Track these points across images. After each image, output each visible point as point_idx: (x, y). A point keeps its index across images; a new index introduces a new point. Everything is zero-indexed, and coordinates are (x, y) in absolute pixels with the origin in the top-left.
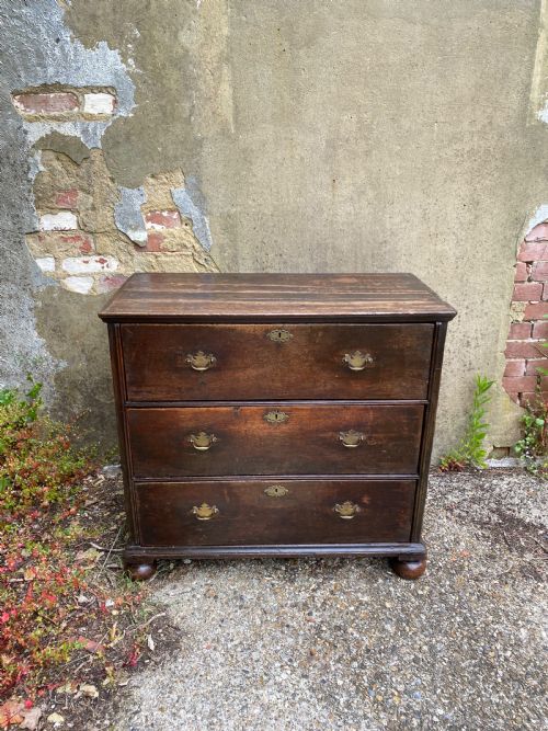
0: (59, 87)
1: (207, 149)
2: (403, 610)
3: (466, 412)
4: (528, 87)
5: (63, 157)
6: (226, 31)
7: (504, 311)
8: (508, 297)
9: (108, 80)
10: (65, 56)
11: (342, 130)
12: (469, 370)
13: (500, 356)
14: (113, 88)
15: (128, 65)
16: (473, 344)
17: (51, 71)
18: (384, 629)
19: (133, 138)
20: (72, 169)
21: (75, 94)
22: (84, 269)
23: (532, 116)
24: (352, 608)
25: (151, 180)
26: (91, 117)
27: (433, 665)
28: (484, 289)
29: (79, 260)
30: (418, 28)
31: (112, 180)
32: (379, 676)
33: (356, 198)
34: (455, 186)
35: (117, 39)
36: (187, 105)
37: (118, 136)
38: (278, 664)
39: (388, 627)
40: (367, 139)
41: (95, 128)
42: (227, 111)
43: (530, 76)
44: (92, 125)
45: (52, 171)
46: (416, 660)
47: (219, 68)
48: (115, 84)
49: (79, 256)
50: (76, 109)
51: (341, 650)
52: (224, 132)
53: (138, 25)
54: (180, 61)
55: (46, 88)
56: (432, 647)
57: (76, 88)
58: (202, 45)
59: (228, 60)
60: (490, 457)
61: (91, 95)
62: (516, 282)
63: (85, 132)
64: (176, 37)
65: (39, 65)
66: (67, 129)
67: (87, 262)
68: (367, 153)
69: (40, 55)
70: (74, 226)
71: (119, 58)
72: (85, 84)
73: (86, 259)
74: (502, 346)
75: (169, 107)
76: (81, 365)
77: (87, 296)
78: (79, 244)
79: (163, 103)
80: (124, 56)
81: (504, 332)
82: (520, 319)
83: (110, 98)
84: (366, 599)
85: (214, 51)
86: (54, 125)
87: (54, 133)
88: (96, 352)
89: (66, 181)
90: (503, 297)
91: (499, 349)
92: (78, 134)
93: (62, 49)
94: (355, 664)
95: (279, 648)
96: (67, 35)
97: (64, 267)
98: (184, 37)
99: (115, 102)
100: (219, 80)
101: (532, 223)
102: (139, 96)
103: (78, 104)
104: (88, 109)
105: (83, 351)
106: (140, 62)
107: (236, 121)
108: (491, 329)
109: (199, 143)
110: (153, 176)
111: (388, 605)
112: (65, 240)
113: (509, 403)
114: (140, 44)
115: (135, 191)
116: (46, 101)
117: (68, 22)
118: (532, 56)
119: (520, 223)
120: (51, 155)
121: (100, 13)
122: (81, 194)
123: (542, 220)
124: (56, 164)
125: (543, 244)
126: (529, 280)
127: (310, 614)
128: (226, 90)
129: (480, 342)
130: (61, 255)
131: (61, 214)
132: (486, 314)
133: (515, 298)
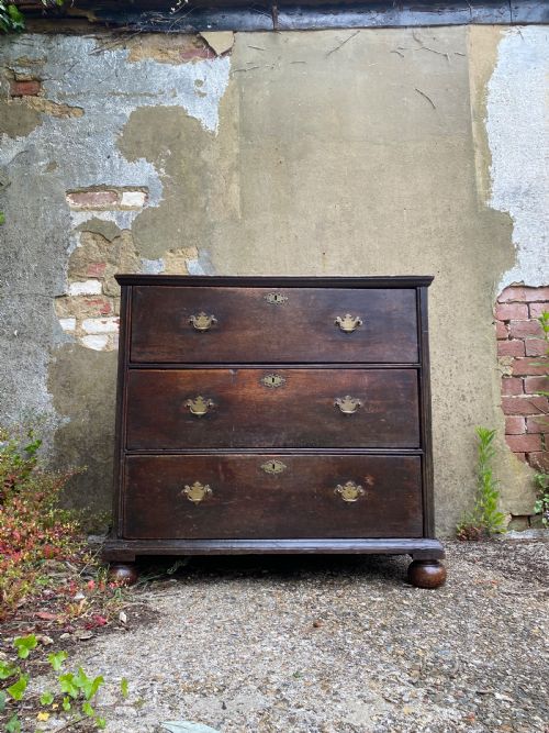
0: (104, 188)
1: (218, 230)
2: (424, 605)
3: (474, 473)
4: (474, 185)
5: (98, 237)
6: (236, 150)
7: (492, 366)
8: (494, 352)
9: (142, 182)
10: (112, 167)
11: (329, 216)
12: (469, 425)
13: (498, 410)
14: (146, 188)
15: (160, 172)
16: (468, 398)
17: (100, 176)
18: (402, 615)
19: (158, 222)
20: (104, 245)
21: (115, 192)
22: (101, 328)
23: (482, 204)
25: (170, 254)
26: (126, 208)
27: (464, 636)
28: (469, 344)
29: (98, 321)
30: (383, 147)
31: (137, 254)
32: (398, 640)
33: (343, 266)
34: (427, 257)
35: (153, 156)
36: (203, 199)
37: (144, 221)
38: (274, 632)
39: (407, 614)
40: (349, 222)
41: (128, 215)
42: (235, 203)
43: (474, 177)
44: (126, 213)
45: (87, 248)
46: (443, 632)
47: (231, 174)
48: (148, 185)
49: (99, 317)
50: (115, 203)
51: (350, 625)
52: (233, 219)
53: (170, 147)
54: (201, 170)
55: (94, 188)
57: (117, 188)
58: (218, 160)
59: (237, 169)
60: (509, 528)
61: (128, 193)
62: (499, 339)
63: (119, 218)
64: (198, 153)
65: (92, 173)
66: (105, 216)
67: (105, 323)
68: (351, 232)
69: (93, 167)
70: (99, 292)
71: (153, 168)
72: (124, 185)
73: (104, 319)
74: (497, 400)
75: (189, 201)
76: (84, 420)
77: (99, 352)
78: (100, 306)
79: (185, 197)
80: (157, 168)
81: (496, 386)
82: (510, 372)
83: (143, 195)
85: (227, 163)
86: (95, 214)
87: (94, 219)
88: (100, 407)
89: (97, 255)
90: (488, 351)
91: (496, 403)
92: (114, 220)
93: (111, 162)
94: (369, 633)
95: (276, 624)
96: (115, 154)
97: (83, 327)
98: (204, 155)
99: (147, 198)
100: (230, 182)
101: (501, 286)
102: (166, 193)
103: (117, 198)
104: (124, 202)
105: (87, 406)
106: (169, 171)
107: (242, 210)
108: (483, 383)
109: (212, 226)
110: (171, 251)
111: (405, 602)
112: (89, 303)
113: (517, 463)
114: (170, 160)
115: (156, 262)
116: (92, 198)
117: (118, 146)
118: (473, 165)
119: (490, 285)
120: (89, 236)
121: (142, 140)
122: (108, 266)
123: (507, 284)
124: (93, 243)
125: (515, 305)
126: (510, 338)
127: (314, 607)
128: (235, 188)
129: (475, 395)
130: (80, 315)
131: (89, 282)
132: (476, 368)
133: (500, 353)
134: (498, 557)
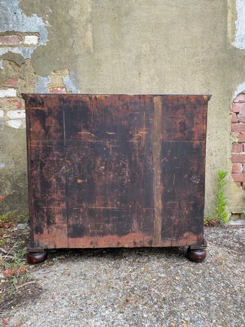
0: (14, 33)
1: (80, 59)
2: (187, 280)
3: (214, 193)
4: (226, 32)
5: (13, 63)
6: (90, 10)
7: (228, 137)
8: (229, 129)
9: (36, 29)
10: (18, 20)
11: (143, 51)
12: (213, 168)
13: (229, 161)
14: (38, 33)
15: (46, 24)
16: (214, 154)
17: (11, 26)
18: (175, 289)
19: (46, 54)
20: (17, 68)
21: (21, 35)
22: (18, 116)
23: (229, 44)
24: (154, 280)
25: (53, 73)
26: (27, 45)
27: (209, 308)
28: (216, 125)
29: (16, 112)
30: (174, 9)
31: (35, 73)
32: (172, 313)
33: (150, 81)
34: (197, 76)
35: (41, 13)
36: (71, 40)
37: (39, 53)
38: (104, 306)
39: (177, 288)
40: (154, 54)
41: (29, 50)
42: (90, 43)
43: (226, 28)
44: (27, 48)
45: (7, 69)
46: (197, 305)
47: (87, 25)
48: (39, 31)
49: (16, 109)
50: (21, 42)
51: (146, 299)
52: (88, 52)
53: (51, 8)
54: (69, 22)
55: (8, 33)
56: (206, 299)
57: (21, 33)
58: (79, 16)
59: (90, 21)
60: (230, 220)
61: (28, 36)
62: (232, 123)
63: (24, 51)
64: (68, 12)
65: (6, 23)
66: (16, 50)
67: (19, 113)
68: (155, 61)
69: (6, 19)
70: (15, 95)
71: (42, 20)
72: (25, 31)
73: (19, 111)
74: (229, 156)
75: (63, 41)
76: (12, 166)
77: (18, 129)
78: (16, 104)
79: (61, 39)
80: (44, 20)
81: (229, 148)
82: (237, 141)
83: (36, 38)
84: (163, 275)
85: (85, 18)
86: (10, 49)
87: (10, 52)
88: (20, 159)
89: (13, 74)
90: (226, 129)
91: (228, 157)
92: (21, 53)
93: (17, 17)
94: (156, 306)
95: (105, 298)
96: (19, 11)
97: (8, 115)
98: (71, 12)
99: (39, 39)
100: (86, 30)
101: (236, 93)
102: (49, 36)
103: (22, 40)
104: (26, 42)
105: (13, 158)
106: (51, 23)
107: (94, 47)
108: (222, 146)
109: (77, 57)
110: (54, 72)
111: (177, 278)
112: (10, 102)
113: (237, 188)
114: (51, 15)
115: (45, 78)
116: (7, 39)
117: (21, 7)
118: (226, 19)
119: (230, 92)
120: (7, 62)
121: (35, 3)
122: (19, 80)
123: (240, 92)
124: (10, 67)
125: (243, 103)
126: (239, 122)
127: (128, 282)
128: (89, 34)
129: (217, 153)
130: (6, 108)
131: (10, 90)
132: (219, 138)
133: (232, 131)
134: (224, 237)
